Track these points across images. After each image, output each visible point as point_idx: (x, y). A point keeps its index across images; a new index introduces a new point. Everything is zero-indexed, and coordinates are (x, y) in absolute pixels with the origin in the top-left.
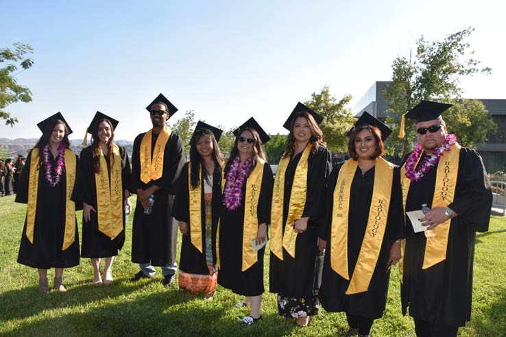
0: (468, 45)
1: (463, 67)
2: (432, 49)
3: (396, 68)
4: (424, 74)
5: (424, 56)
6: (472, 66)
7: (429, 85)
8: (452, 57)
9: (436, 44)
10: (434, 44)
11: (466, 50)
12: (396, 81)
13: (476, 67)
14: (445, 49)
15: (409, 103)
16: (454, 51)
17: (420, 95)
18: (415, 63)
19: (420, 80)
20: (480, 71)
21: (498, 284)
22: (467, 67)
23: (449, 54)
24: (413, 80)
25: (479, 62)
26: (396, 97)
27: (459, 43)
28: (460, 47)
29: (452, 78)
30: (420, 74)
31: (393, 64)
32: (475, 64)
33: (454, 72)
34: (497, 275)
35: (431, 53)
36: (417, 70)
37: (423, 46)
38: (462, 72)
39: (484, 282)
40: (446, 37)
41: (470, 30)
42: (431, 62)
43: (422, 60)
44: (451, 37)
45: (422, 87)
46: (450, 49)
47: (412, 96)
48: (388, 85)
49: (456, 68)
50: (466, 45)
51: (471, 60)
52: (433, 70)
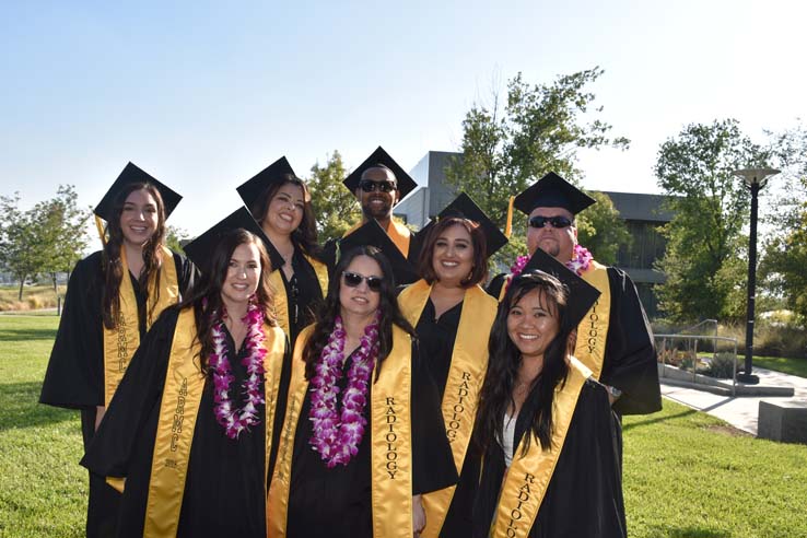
0: (593, 97)
1: (583, 133)
2: (532, 99)
3: (469, 127)
4: (518, 140)
5: (518, 110)
6: (599, 133)
7: (526, 162)
8: (566, 115)
9: (541, 89)
10: (537, 90)
11: (589, 105)
12: (468, 150)
13: (606, 135)
14: (555, 99)
15: (490, 192)
16: (570, 104)
17: (509, 178)
18: (503, 121)
19: (512, 152)
20: (611, 142)
21: (660, 522)
22: (591, 135)
23: (560, 109)
24: (498, 150)
25: (610, 127)
26: (467, 179)
27: (578, 91)
28: (579, 99)
29: (565, 151)
30: (510, 141)
31: (465, 118)
32: (603, 130)
33: (570, 141)
34: (655, 505)
35: (532, 104)
36: (506, 133)
37: (519, 92)
38: (582, 142)
39: (636, 519)
40: (557, 79)
41: (596, 72)
42: (531, 121)
43: (515, 116)
44: (565, 80)
45: (514, 163)
46: (562, 99)
47: (497, 179)
48: (454, 158)
49: (573, 134)
50: (589, 97)
51: (598, 123)
52: (533, 135)
